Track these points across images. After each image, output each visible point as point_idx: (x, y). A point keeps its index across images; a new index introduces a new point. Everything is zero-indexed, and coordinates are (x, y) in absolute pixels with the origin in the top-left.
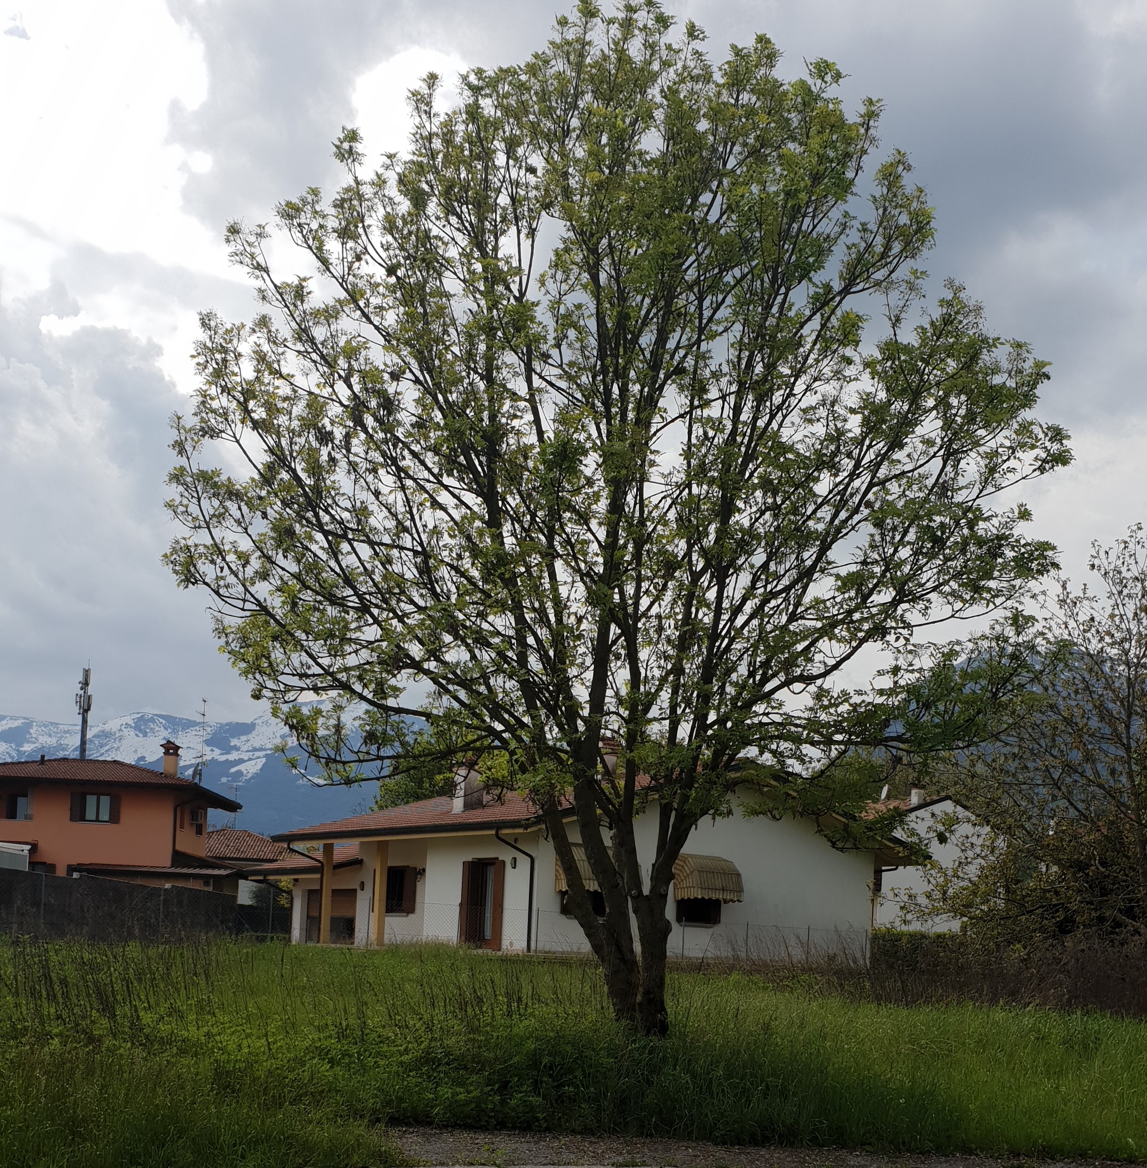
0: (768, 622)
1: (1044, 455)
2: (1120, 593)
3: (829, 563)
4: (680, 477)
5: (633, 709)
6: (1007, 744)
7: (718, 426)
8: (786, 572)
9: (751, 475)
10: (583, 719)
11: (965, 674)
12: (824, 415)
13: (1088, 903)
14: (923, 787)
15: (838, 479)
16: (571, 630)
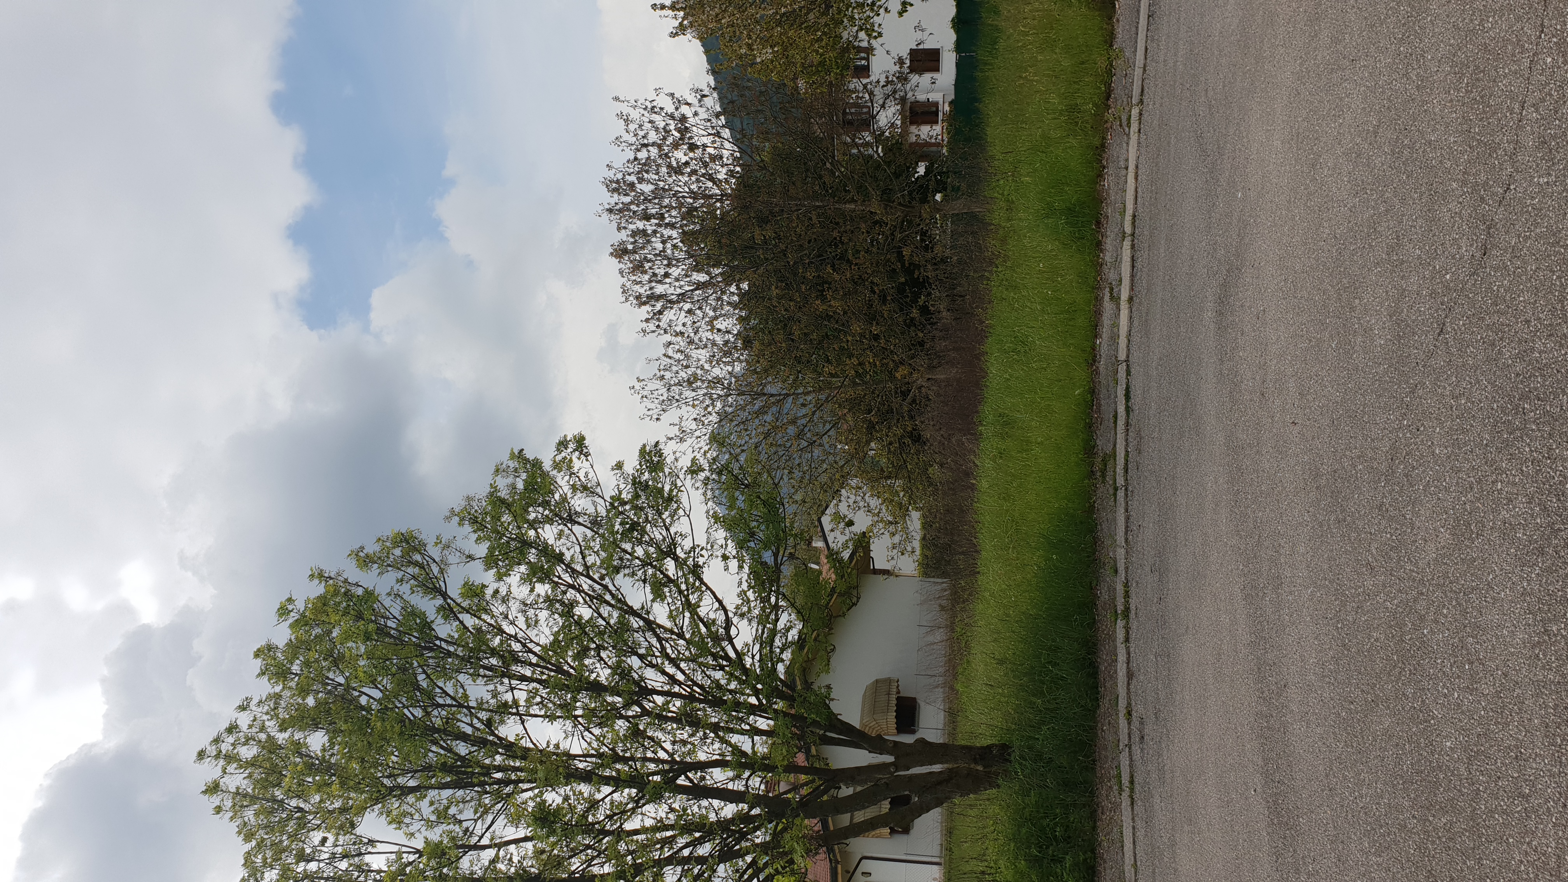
0: (683, 654)
1: (577, 453)
2: (677, 401)
3: (643, 608)
4: (569, 724)
5: (743, 766)
6: (782, 478)
7: (533, 693)
8: (646, 640)
9: (572, 667)
10: (751, 809)
11: (731, 507)
12: (532, 611)
13: (898, 422)
14: (811, 538)
15: (581, 601)
16: (680, 817)
